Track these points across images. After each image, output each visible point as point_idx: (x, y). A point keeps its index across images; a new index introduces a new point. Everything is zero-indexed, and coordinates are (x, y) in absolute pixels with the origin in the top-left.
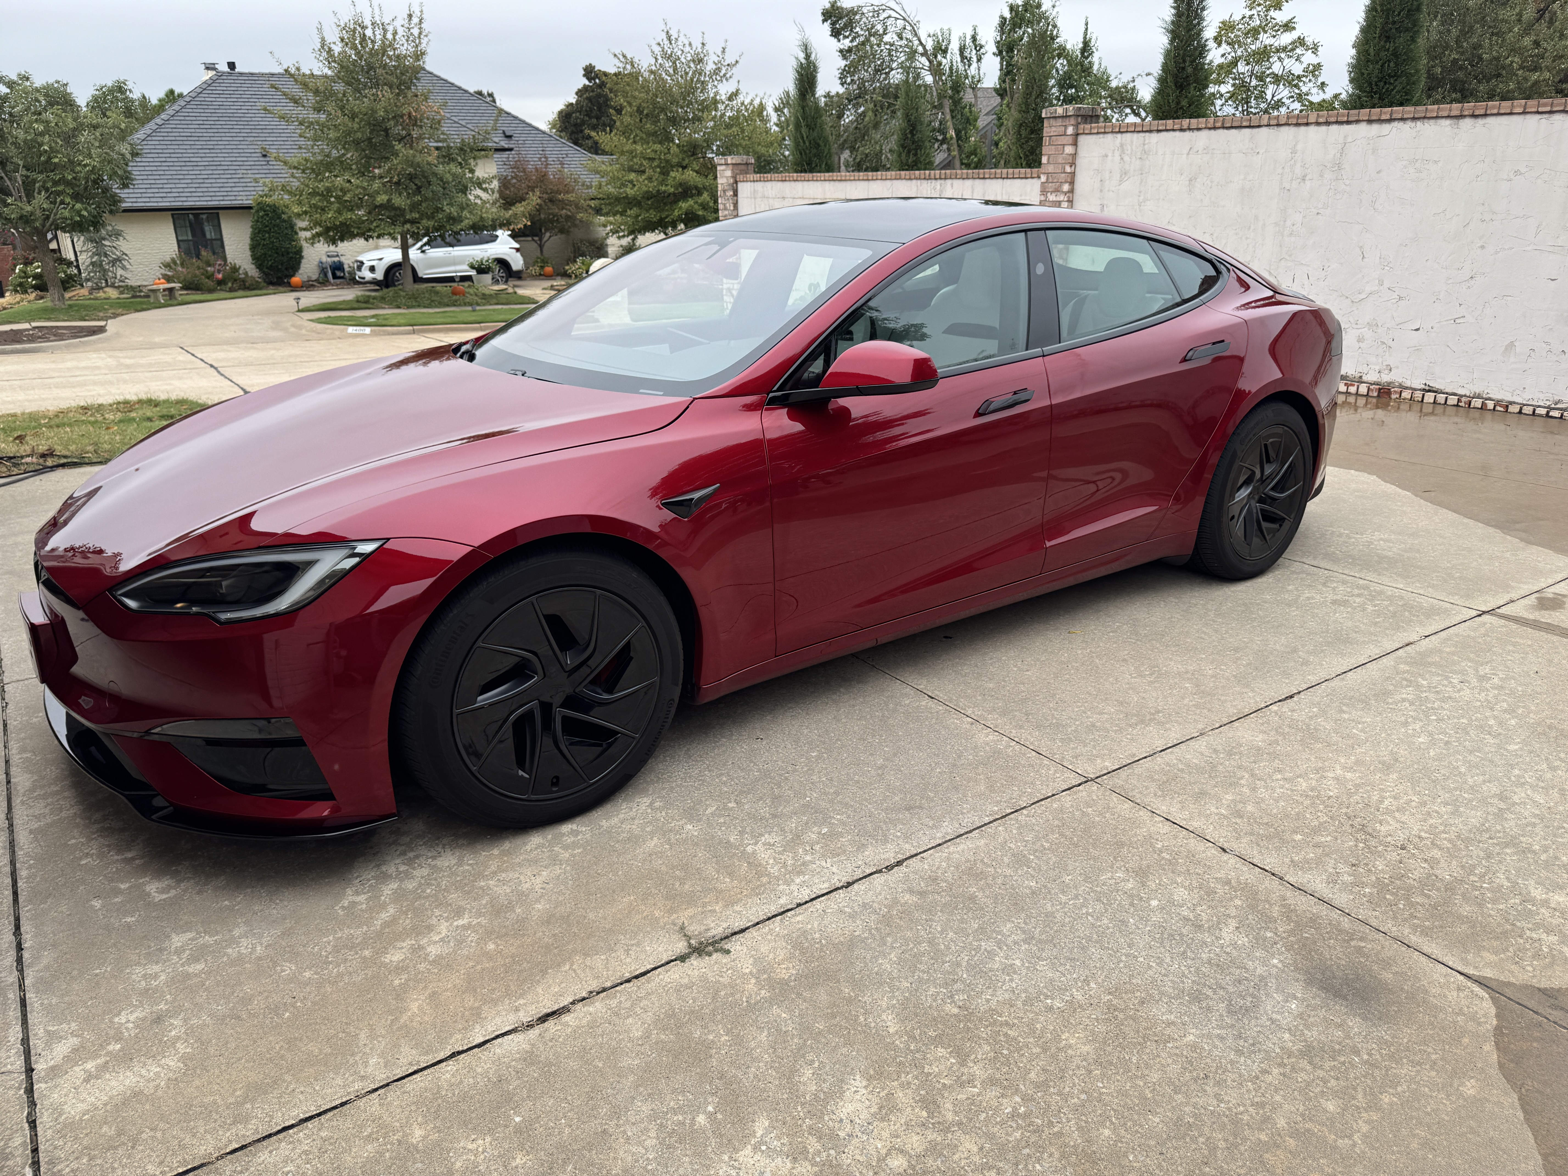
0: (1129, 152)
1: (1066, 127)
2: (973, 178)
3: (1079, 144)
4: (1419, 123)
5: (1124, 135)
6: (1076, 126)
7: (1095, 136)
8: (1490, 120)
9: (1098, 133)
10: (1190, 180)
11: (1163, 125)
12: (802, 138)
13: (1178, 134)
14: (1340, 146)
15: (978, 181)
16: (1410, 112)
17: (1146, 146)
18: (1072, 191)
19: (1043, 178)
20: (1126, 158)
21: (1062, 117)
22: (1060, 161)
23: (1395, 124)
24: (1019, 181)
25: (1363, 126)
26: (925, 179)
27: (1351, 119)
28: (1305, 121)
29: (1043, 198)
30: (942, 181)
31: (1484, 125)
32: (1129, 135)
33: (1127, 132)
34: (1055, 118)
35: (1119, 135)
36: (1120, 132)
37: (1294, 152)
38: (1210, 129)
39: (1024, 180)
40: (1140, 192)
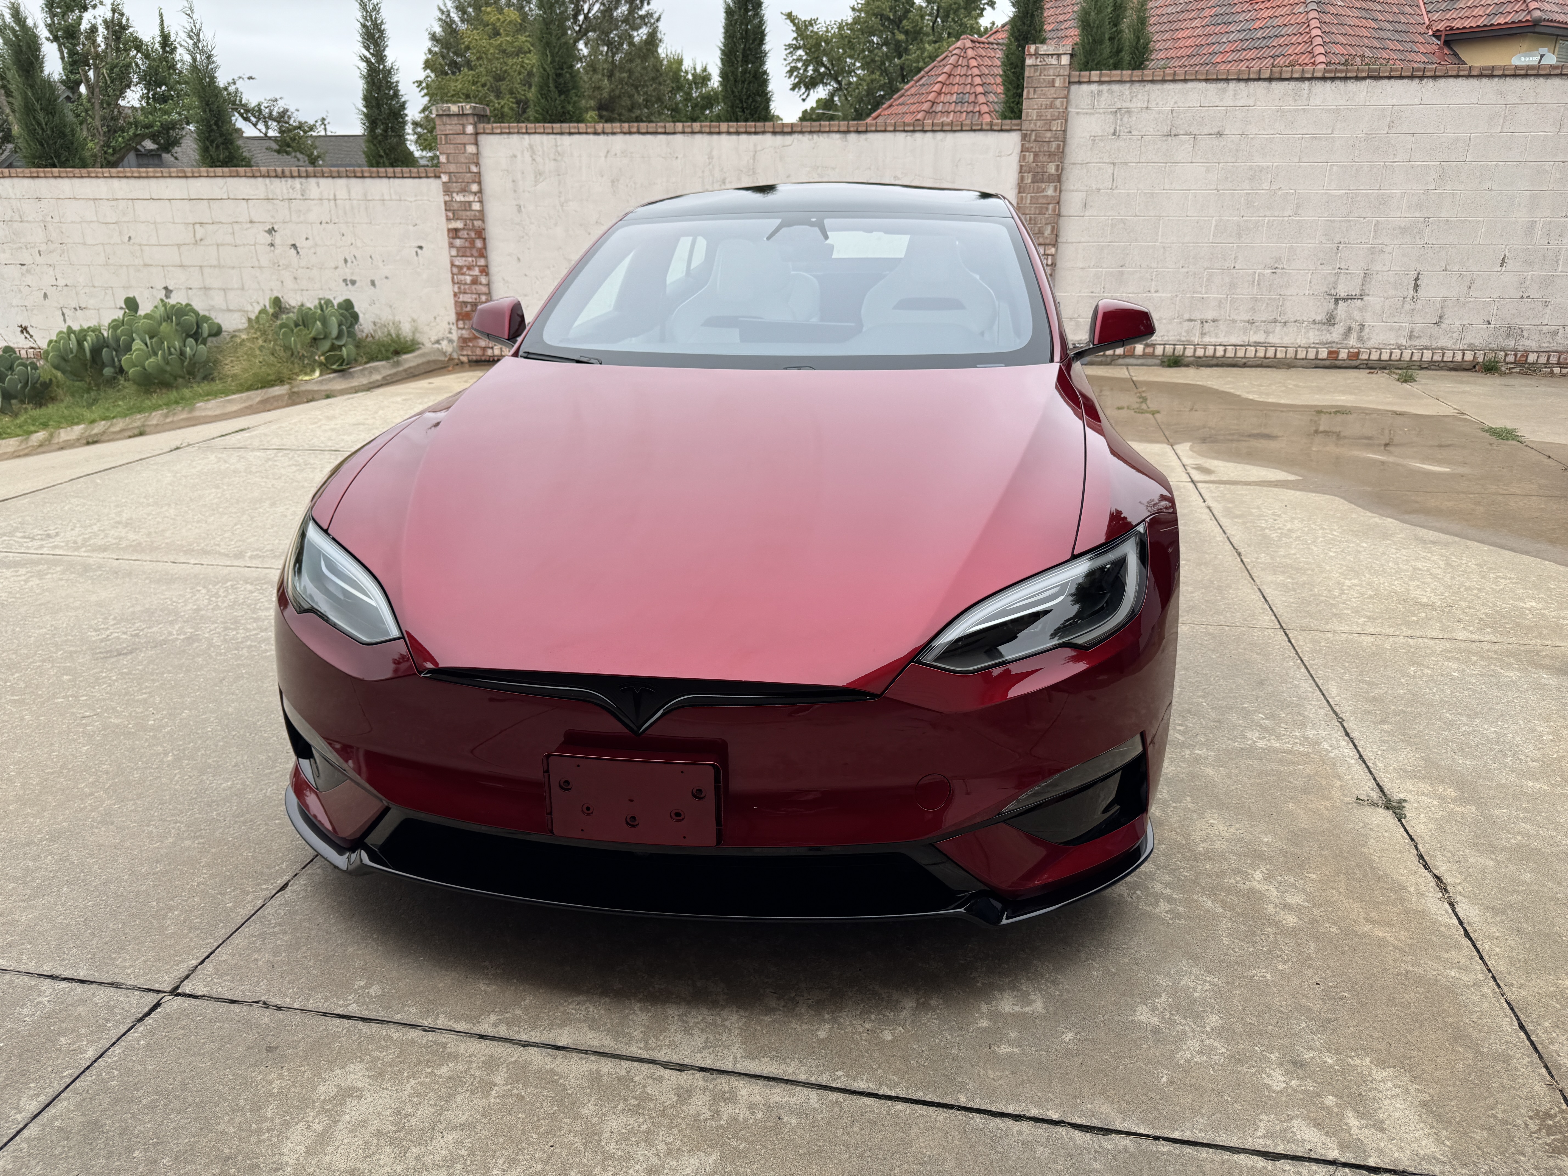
0: (540, 153)
1: (464, 126)
2: (347, 177)
3: (479, 143)
4: (815, 136)
5: (532, 136)
6: (475, 125)
7: (497, 137)
8: (870, 136)
9: (501, 133)
10: (613, 182)
11: (575, 128)
12: (39, 124)
13: (591, 137)
14: (752, 154)
15: (353, 181)
16: (807, 126)
17: (559, 148)
18: (480, 191)
19: (445, 178)
20: (538, 159)
21: (458, 115)
22: (463, 160)
23: (796, 136)
24: (410, 180)
25: (769, 137)
26: (276, 176)
27: (758, 130)
28: (717, 130)
29: (447, 198)
30: (303, 180)
31: (866, 139)
32: (537, 137)
33: (535, 133)
34: (449, 115)
35: (526, 137)
36: (527, 133)
37: (711, 157)
38: (625, 133)
39: (417, 180)
40: (560, 193)
